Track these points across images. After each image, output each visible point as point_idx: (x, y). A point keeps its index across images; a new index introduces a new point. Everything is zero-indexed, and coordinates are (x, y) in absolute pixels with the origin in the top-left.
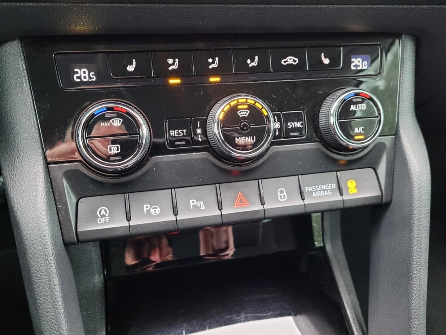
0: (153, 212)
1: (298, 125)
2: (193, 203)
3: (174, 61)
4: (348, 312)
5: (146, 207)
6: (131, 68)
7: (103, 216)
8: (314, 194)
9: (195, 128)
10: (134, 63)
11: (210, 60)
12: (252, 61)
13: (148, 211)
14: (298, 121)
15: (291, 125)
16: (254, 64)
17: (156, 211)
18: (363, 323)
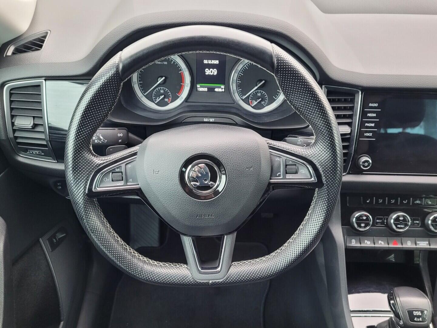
0: (368, 243)
1: (418, 222)
2: (380, 242)
3: (381, 200)
4: (427, 288)
5: (366, 241)
6: (368, 201)
7: (353, 242)
8: (420, 244)
9: (384, 220)
10: (369, 200)
11: (392, 200)
12: (405, 201)
13: (366, 243)
14: (418, 221)
15: (415, 222)
16: (406, 202)
17: (369, 243)
18: (432, 293)
